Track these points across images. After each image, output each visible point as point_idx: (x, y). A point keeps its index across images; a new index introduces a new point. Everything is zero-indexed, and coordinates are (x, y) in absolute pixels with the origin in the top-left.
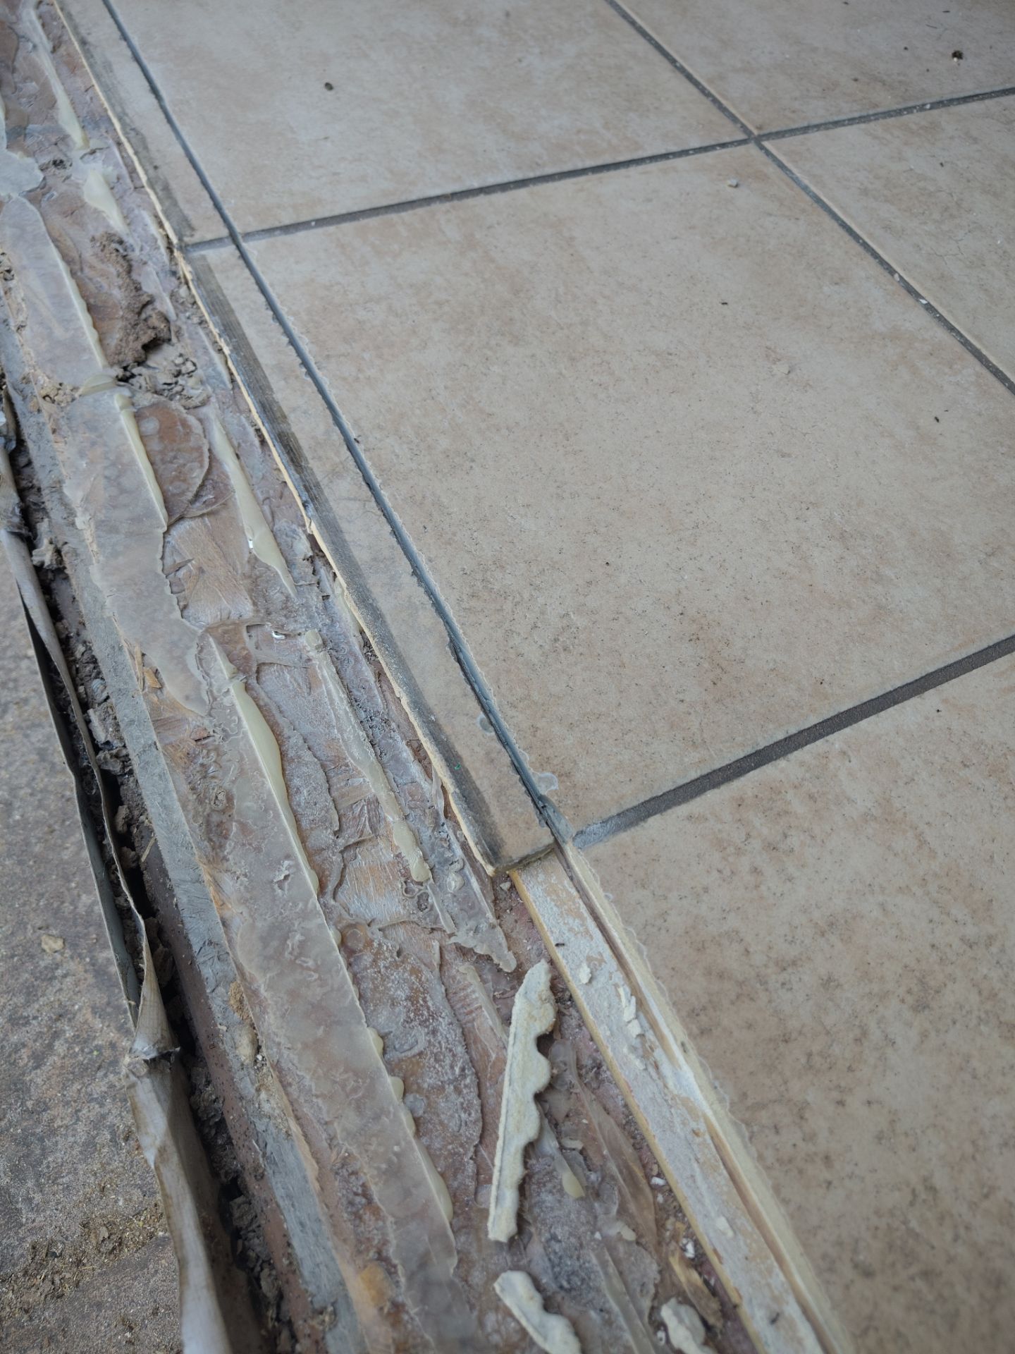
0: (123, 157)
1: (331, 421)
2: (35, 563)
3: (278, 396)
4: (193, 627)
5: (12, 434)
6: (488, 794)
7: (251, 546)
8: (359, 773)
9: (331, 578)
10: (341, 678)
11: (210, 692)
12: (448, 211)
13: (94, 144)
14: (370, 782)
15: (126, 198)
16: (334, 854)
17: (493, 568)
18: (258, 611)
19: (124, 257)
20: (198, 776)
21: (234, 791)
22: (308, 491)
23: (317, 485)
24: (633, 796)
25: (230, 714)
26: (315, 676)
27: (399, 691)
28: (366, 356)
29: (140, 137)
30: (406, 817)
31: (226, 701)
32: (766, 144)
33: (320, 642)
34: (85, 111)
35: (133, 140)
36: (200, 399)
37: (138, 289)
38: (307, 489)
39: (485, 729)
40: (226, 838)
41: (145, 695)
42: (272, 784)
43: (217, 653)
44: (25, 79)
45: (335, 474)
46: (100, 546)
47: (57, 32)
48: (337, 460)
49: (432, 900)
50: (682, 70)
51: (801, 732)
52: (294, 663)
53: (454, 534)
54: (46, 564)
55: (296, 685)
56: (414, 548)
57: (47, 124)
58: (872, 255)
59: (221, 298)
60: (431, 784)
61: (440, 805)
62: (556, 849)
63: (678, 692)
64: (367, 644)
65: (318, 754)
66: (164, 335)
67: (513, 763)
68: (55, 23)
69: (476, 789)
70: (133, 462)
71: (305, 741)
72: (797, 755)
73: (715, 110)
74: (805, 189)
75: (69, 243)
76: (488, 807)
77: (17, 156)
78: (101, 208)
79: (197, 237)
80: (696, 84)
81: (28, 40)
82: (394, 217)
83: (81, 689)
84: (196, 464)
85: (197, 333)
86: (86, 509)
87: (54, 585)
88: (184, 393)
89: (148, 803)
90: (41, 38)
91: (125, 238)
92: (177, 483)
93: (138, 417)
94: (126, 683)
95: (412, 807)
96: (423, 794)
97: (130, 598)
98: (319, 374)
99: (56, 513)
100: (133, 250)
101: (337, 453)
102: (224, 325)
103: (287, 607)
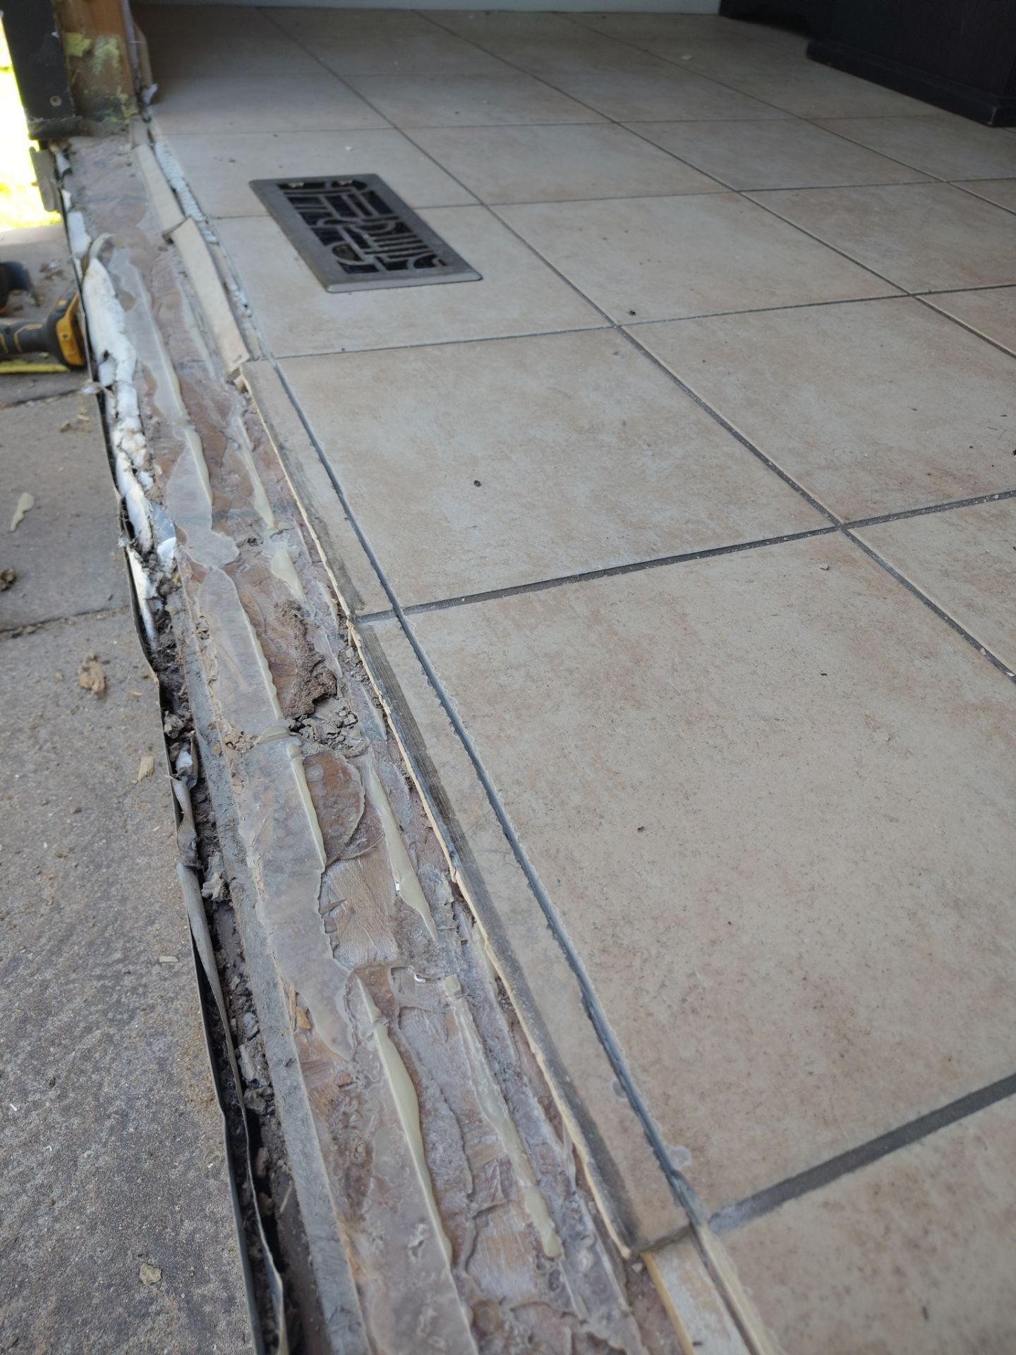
0: (304, 536)
1: (475, 776)
2: (204, 895)
3: (430, 752)
4: (343, 968)
5: (195, 774)
6: (623, 1167)
7: (398, 889)
8: (492, 1130)
9: (470, 924)
10: (477, 1026)
11: (355, 1035)
12: (577, 590)
13: (281, 526)
14: (503, 1141)
15: (305, 571)
16: (467, 1219)
17: (622, 923)
18: (402, 954)
19: (301, 621)
20: (340, 1126)
21: (374, 1144)
22: (454, 842)
23: (463, 837)
24: (768, 1177)
25: (373, 1060)
26: (453, 1023)
27: (534, 1047)
28: (507, 717)
29: (322, 524)
30: (538, 1183)
31: (369, 1046)
32: (851, 531)
33: (459, 988)
34: (276, 498)
35: (317, 527)
36: (360, 749)
37: (311, 650)
38: (454, 840)
39: (618, 1094)
40: (364, 1194)
41: (296, 1036)
42: (409, 1137)
43: (363, 995)
44: (230, 472)
45: (478, 826)
46: (267, 884)
47: (257, 434)
48: (481, 813)
49: (563, 1279)
50: (774, 468)
51: (933, 1114)
52: (434, 1008)
53: (586, 889)
54: (214, 897)
55: (434, 1031)
56: (549, 900)
57: (245, 509)
58: (958, 630)
59: (385, 664)
60: (562, 1147)
61: (571, 1171)
62: (691, 1231)
63: (806, 1064)
64: (502, 992)
65: (454, 1106)
66: (331, 691)
67: (646, 1134)
68: (256, 428)
69: (611, 1160)
70: (299, 806)
71: (442, 1091)
72: (931, 1139)
73: (804, 502)
74: (890, 570)
75: (257, 608)
76: (623, 1181)
77: (219, 535)
78: (284, 579)
79: (366, 611)
80: (787, 480)
81: (235, 441)
82: (531, 594)
83: (233, 1022)
84: (354, 809)
85: (360, 690)
86: (257, 849)
87: (217, 916)
88: (346, 742)
89: (290, 1149)
90: (245, 440)
91: (303, 605)
92: (336, 827)
93: (306, 764)
94: (277, 1021)
95: (545, 1171)
96: (554, 1158)
97: (289, 937)
98: (466, 732)
99: (228, 849)
100: (309, 616)
101: (481, 806)
102: (386, 688)
103: (429, 952)
